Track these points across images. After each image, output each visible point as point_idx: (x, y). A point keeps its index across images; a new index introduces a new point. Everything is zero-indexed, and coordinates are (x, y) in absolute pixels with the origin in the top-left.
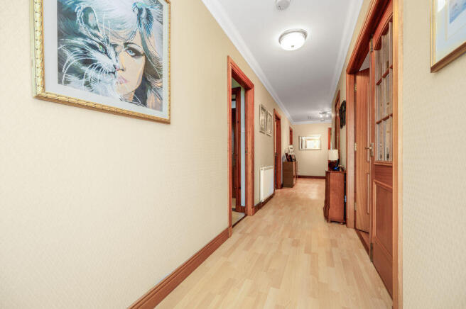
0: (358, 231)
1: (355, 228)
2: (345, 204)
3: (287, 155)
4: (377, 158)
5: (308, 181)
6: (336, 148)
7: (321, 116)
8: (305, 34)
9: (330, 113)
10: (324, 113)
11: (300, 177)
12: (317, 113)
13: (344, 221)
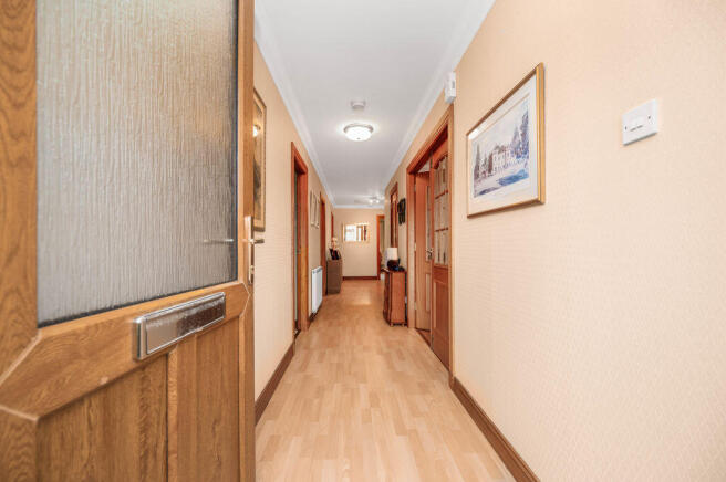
0: (419, 330)
1: (416, 328)
2: (406, 305)
3: (331, 250)
4: (436, 261)
5: (354, 283)
6: (392, 245)
7: (371, 201)
8: (371, 129)
9: (383, 198)
10: (375, 198)
11: (346, 279)
12: (366, 198)
13: (406, 323)
